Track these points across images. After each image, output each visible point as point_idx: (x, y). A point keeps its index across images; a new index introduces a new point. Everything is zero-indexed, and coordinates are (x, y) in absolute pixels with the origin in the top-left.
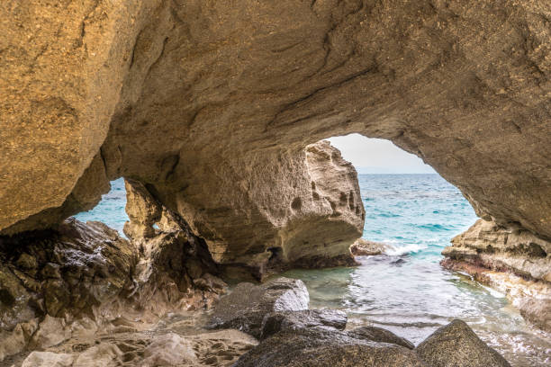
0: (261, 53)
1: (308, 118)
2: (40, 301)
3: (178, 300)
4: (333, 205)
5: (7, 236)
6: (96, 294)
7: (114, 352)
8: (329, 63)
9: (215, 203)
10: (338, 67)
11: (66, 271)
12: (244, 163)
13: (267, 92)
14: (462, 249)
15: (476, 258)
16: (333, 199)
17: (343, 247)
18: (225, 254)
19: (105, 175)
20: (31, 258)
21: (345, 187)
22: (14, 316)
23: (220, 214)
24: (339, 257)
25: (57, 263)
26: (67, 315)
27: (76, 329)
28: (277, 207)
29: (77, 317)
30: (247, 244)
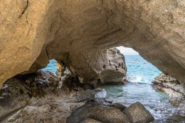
0: (89, 25)
1: (105, 42)
2: (31, 93)
3: (69, 93)
4: (116, 67)
5: (22, 75)
6: (45, 91)
7: (48, 107)
8: (109, 27)
9: (79, 66)
10: (112, 28)
11: (37, 85)
12: (88, 55)
13: (93, 35)
14: (157, 81)
15: (161, 84)
16: (116, 65)
17: (120, 79)
18: (83, 81)
19: (48, 59)
20: (29, 81)
21: (121, 61)
22: (23, 96)
23: (81, 70)
24: (119, 82)
25: (36, 83)
26: (38, 97)
27: (40, 101)
28: (98, 68)
29: (40, 97)
30: (90, 78)
